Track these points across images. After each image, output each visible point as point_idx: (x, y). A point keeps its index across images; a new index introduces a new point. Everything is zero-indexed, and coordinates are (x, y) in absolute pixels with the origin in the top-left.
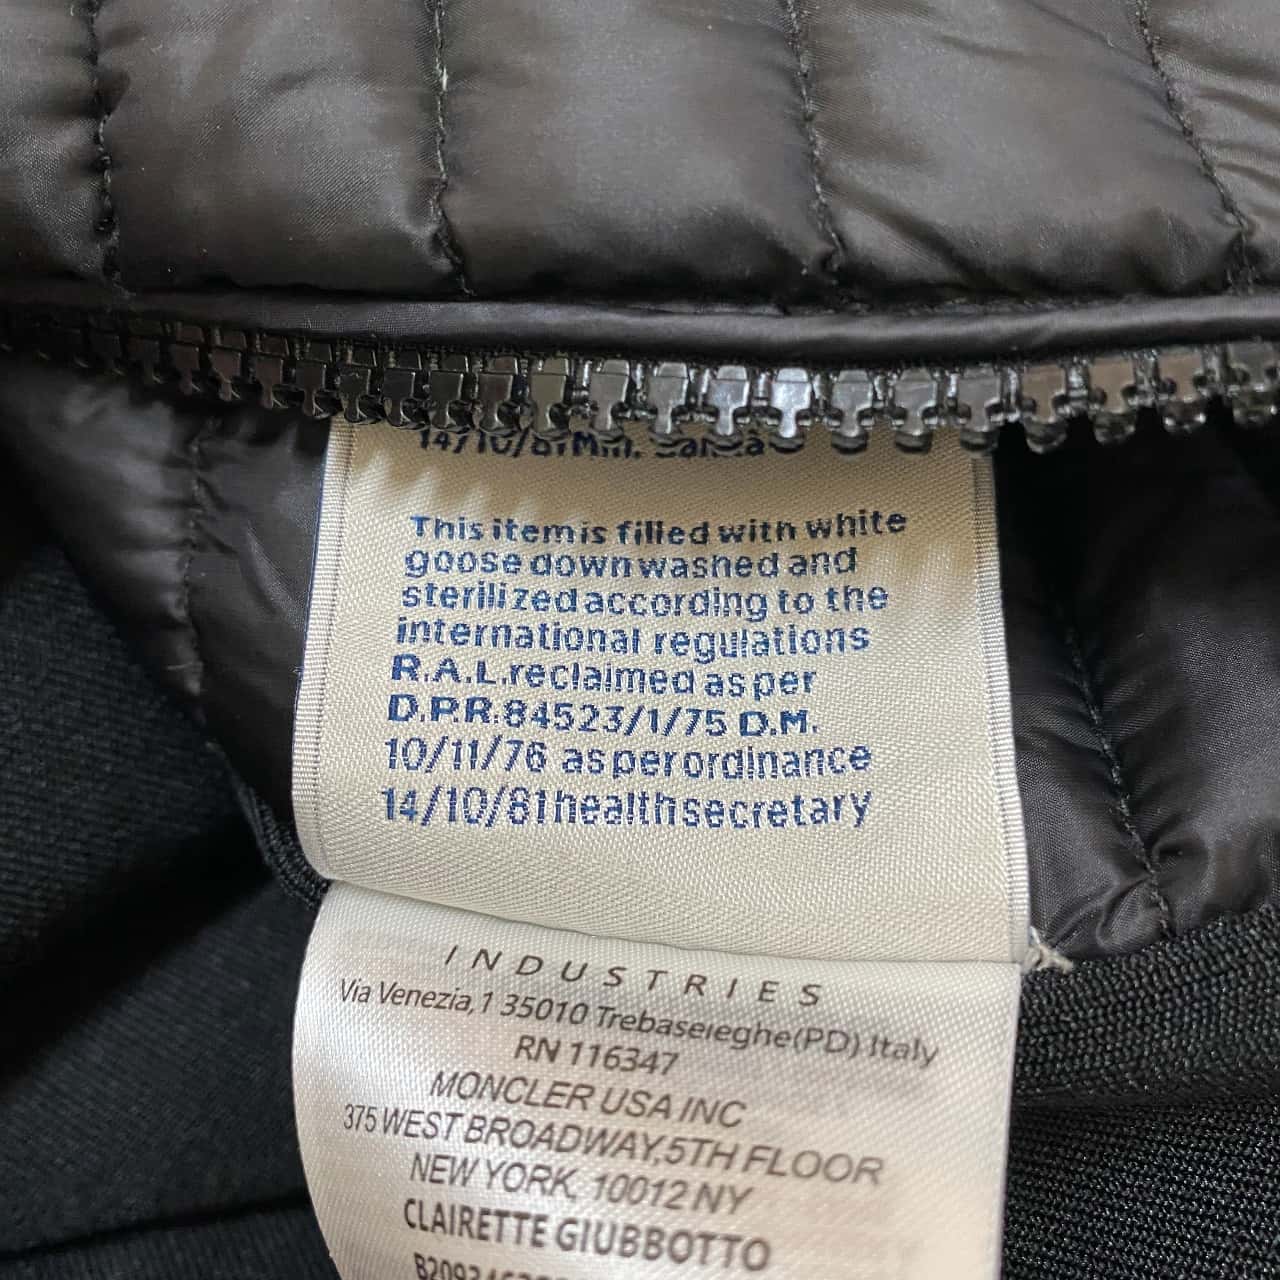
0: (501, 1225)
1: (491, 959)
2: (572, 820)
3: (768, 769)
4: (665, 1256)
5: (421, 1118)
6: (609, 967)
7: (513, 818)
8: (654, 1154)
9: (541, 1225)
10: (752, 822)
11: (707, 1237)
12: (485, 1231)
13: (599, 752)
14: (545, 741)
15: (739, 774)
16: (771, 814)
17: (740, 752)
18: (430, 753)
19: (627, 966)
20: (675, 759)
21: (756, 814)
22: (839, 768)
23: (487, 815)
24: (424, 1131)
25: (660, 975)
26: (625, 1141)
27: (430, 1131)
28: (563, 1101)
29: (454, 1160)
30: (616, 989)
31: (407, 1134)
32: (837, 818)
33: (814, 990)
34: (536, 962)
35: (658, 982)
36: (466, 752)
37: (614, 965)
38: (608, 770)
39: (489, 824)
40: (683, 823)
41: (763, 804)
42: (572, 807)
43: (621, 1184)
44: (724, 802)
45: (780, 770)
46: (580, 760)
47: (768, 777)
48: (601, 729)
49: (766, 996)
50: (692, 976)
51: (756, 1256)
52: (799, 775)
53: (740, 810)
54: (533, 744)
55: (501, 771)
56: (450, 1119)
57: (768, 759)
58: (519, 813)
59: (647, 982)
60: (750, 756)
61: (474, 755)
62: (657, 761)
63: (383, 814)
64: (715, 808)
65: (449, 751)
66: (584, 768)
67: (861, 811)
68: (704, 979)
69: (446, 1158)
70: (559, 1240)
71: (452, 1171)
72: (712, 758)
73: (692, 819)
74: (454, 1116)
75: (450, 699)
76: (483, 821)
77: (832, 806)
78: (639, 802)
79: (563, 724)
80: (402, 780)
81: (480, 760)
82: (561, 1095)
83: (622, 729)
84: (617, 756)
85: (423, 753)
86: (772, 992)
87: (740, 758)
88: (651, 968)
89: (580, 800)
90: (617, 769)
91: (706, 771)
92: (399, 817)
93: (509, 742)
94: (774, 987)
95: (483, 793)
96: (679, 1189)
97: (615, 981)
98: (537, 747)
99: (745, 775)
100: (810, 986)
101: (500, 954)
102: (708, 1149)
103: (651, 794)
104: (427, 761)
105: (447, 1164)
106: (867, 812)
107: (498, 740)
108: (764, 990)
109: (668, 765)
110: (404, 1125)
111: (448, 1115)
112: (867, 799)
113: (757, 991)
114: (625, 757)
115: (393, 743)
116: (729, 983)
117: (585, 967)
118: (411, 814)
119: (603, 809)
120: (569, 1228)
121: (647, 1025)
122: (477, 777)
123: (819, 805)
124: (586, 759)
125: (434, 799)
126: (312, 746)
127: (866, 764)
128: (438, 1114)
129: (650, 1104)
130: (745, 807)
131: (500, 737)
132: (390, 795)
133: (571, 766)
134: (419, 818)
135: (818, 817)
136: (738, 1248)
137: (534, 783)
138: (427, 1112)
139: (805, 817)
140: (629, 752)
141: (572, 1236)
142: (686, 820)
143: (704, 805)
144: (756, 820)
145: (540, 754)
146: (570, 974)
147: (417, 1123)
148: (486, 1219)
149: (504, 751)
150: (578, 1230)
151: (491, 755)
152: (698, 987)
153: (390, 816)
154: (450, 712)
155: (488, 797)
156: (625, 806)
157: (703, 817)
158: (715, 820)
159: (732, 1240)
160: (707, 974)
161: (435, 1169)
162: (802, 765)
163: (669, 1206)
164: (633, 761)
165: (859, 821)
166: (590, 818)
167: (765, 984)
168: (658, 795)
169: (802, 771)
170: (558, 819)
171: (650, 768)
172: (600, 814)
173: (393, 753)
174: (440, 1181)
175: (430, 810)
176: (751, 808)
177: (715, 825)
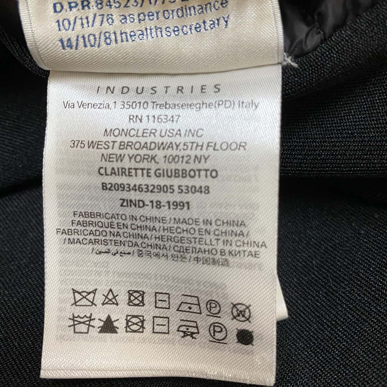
0: (136, 172)
1: (112, 89)
2: (127, 41)
3: (193, 12)
4: (188, 176)
5: (102, 143)
6: (151, 87)
7: (106, 43)
8: (179, 148)
9: (149, 171)
10: (189, 32)
11: (199, 170)
12: (131, 174)
13: (132, 14)
14: (112, 13)
15: (183, 16)
16: (196, 28)
17: (182, 8)
18: (72, 23)
19: (157, 86)
20: (159, 14)
21: (191, 29)
22: (217, 8)
23: (97, 42)
24: (104, 147)
25: (168, 88)
26: (170, 145)
27: (106, 147)
28: (148, 135)
29: (116, 155)
30: (155, 95)
31: (97, 148)
32: (218, 26)
33: (218, 87)
34: (127, 88)
35: (168, 90)
36: (85, 21)
37: (153, 86)
38: (136, 20)
39: (99, 46)
40: (166, 36)
41: (192, 25)
42: (127, 36)
43: (171, 158)
44: (179, 26)
45: (197, 12)
46: (126, 18)
47: (193, 15)
48: (131, 6)
49: (203, 91)
50: (179, 87)
51: (214, 174)
52: (203, 13)
53: (185, 28)
54: (108, 15)
55: (99, 26)
56: (113, 143)
57: (192, 9)
58: (108, 41)
59: (165, 91)
60: (186, 9)
61: (88, 22)
62: (153, 15)
63: (61, 48)
64: (176, 29)
65: (79, 22)
66: (128, 21)
67: (226, 22)
68: (182, 88)
69: (114, 154)
70: (155, 174)
71: (116, 158)
72: (173, 11)
73: (169, 34)
74: (114, 142)
75: (75, 2)
76: (97, 45)
77: (216, 22)
78: (150, 31)
79: (117, 6)
80: (65, 34)
81: (90, 24)
82: (147, 133)
83: (139, 5)
84: (139, 15)
85: (70, 24)
86: (205, 89)
87: (182, 10)
88: (165, 86)
89: (129, 33)
90: (140, 20)
91: (171, 16)
92: (67, 48)
93: (100, 15)
94: (205, 87)
95: (94, 35)
96: (189, 158)
97: (154, 92)
98: (110, 16)
99: (185, 16)
100: (217, 85)
101: (114, 87)
102: (195, 145)
103: (153, 27)
104: (72, 26)
105: (114, 156)
106: (228, 22)
107: (95, 15)
108: (202, 89)
109: (157, 16)
110: (96, 145)
111: (112, 142)
112: (228, 17)
113: (200, 89)
114: (142, 15)
115: (58, 21)
116: (191, 88)
117: (143, 88)
118: (71, 47)
119: (137, 35)
120: (158, 171)
121: (167, 106)
122: (90, 30)
123: (212, 22)
124: (128, 18)
125: (77, 40)
126: (29, 27)
127: (226, 5)
128: (108, 142)
129: (174, 133)
130: (186, 27)
131: (96, 14)
132: (61, 41)
133: (123, 21)
134: (74, 48)
135: (212, 27)
136: (209, 173)
137: (111, 29)
138: (104, 141)
139: (208, 27)
140: (143, 13)
141: (160, 173)
142: (166, 35)
143: (172, 28)
144: (191, 31)
145: (112, 19)
146: (139, 91)
147: (101, 145)
148: (131, 171)
149: (98, 19)
150: (161, 172)
151: (94, 21)
152: (181, 90)
153: (64, 48)
154: (76, 7)
155: (96, 36)
156: (145, 33)
157: (172, 33)
158: (176, 33)
159: (206, 170)
160: (183, 86)
161: (110, 158)
162: (204, 9)
163: (187, 162)
164: (145, 16)
165: (226, 25)
166: (133, 39)
167: (202, 86)
168: (156, 27)
169: (205, 12)
170: (122, 41)
171: (151, 18)
172: (136, 37)
173: (59, 25)
174: (112, 161)
175: (77, 44)
176: (189, 27)
177: (177, 35)
